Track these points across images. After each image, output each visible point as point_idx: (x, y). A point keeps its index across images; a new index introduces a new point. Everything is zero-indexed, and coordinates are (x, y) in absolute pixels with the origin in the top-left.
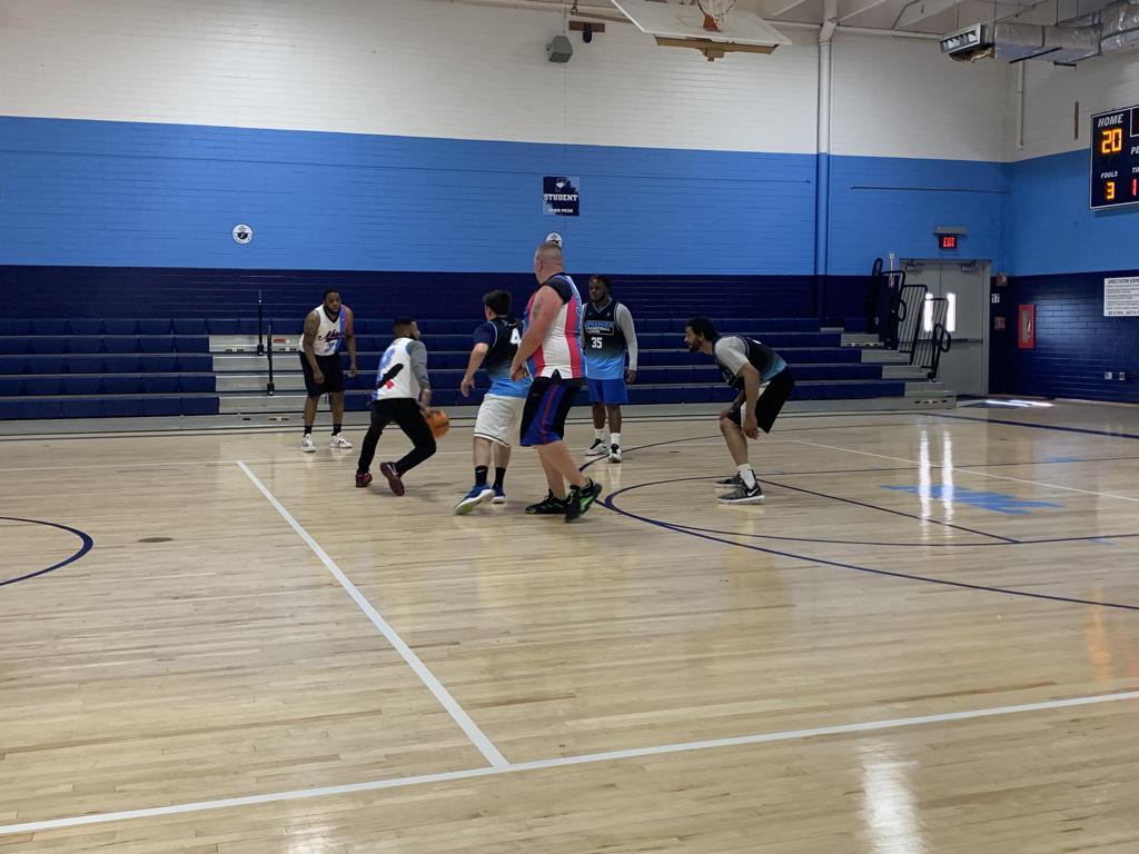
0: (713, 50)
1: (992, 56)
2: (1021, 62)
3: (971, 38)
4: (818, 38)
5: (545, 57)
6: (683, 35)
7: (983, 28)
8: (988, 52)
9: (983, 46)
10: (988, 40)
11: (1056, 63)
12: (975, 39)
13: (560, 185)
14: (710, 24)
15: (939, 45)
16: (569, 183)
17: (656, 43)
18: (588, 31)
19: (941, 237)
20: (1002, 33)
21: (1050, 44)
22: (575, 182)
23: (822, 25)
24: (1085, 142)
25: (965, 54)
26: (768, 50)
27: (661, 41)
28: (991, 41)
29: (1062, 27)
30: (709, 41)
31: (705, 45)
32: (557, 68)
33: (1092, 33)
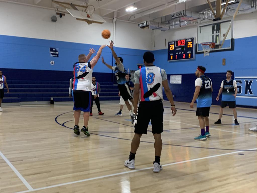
0: (89, 22)
1: (149, 28)
2: (154, 30)
3: (144, 24)
4: (113, 21)
5: (51, 20)
6: (82, 18)
7: (147, 22)
8: (148, 27)
9: (147, 26)
10: (148, 24)
11: (161, 30)
12: (145, 24)
13: (54, 50)
14: (88, 16)
15: (138, 25)
16: (56, 50)
17: (76, 19)
18: (61, 15)
19: (138, 66)
20: (151, 23)
21: (160, 26)
22: (57, 49)
23: (114, 18)
24: (167, 47)
25: (143, 27)
26: (101, 23)
27: (77, 19)
28: (148, 25)
29: (163, 23)
30: (88, 20)
31: (88, 21)
32: (53, 23)
33: (168, 25)
